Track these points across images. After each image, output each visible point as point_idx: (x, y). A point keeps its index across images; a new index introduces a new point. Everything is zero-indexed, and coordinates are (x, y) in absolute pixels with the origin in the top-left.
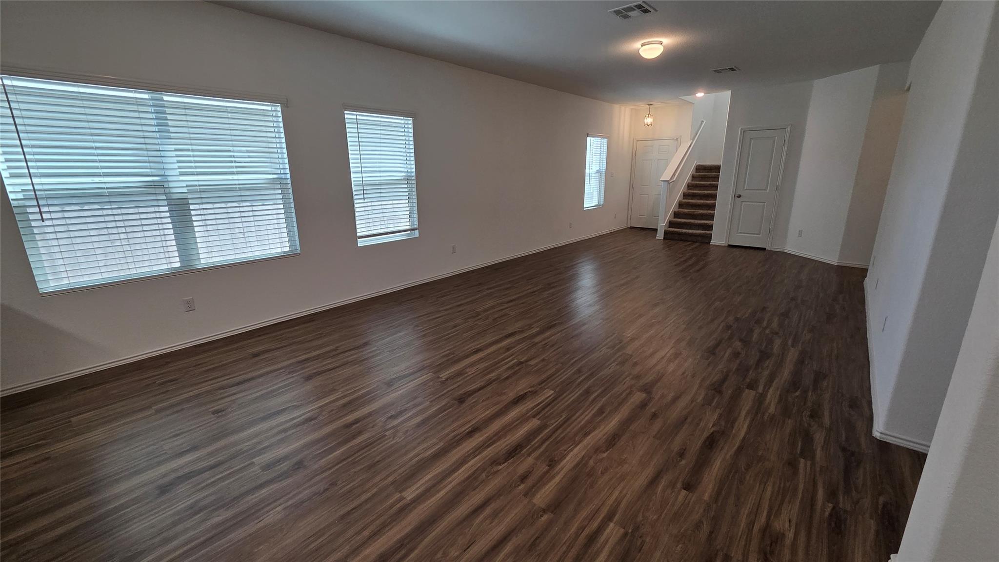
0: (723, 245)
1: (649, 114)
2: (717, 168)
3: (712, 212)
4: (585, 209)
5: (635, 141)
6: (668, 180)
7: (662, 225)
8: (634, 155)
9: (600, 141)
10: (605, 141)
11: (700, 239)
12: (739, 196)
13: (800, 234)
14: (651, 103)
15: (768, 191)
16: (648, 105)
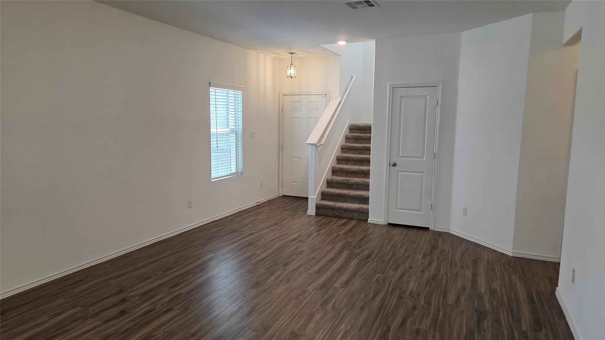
0: (382, 223)
1: (291, 64)
2: (367, 129)
3: (366, 180)
4: (212, 181)
5: (281, 96)
6: (316, 143)
7: (314, 198)
8: (281, 111)
9: (233, 93)
10: (239, 94)
11: (356, 215)
12: (395, 165)
13: (465, 211)
14: (292, 51)
15: (425, 159)
16: (290, 53)
